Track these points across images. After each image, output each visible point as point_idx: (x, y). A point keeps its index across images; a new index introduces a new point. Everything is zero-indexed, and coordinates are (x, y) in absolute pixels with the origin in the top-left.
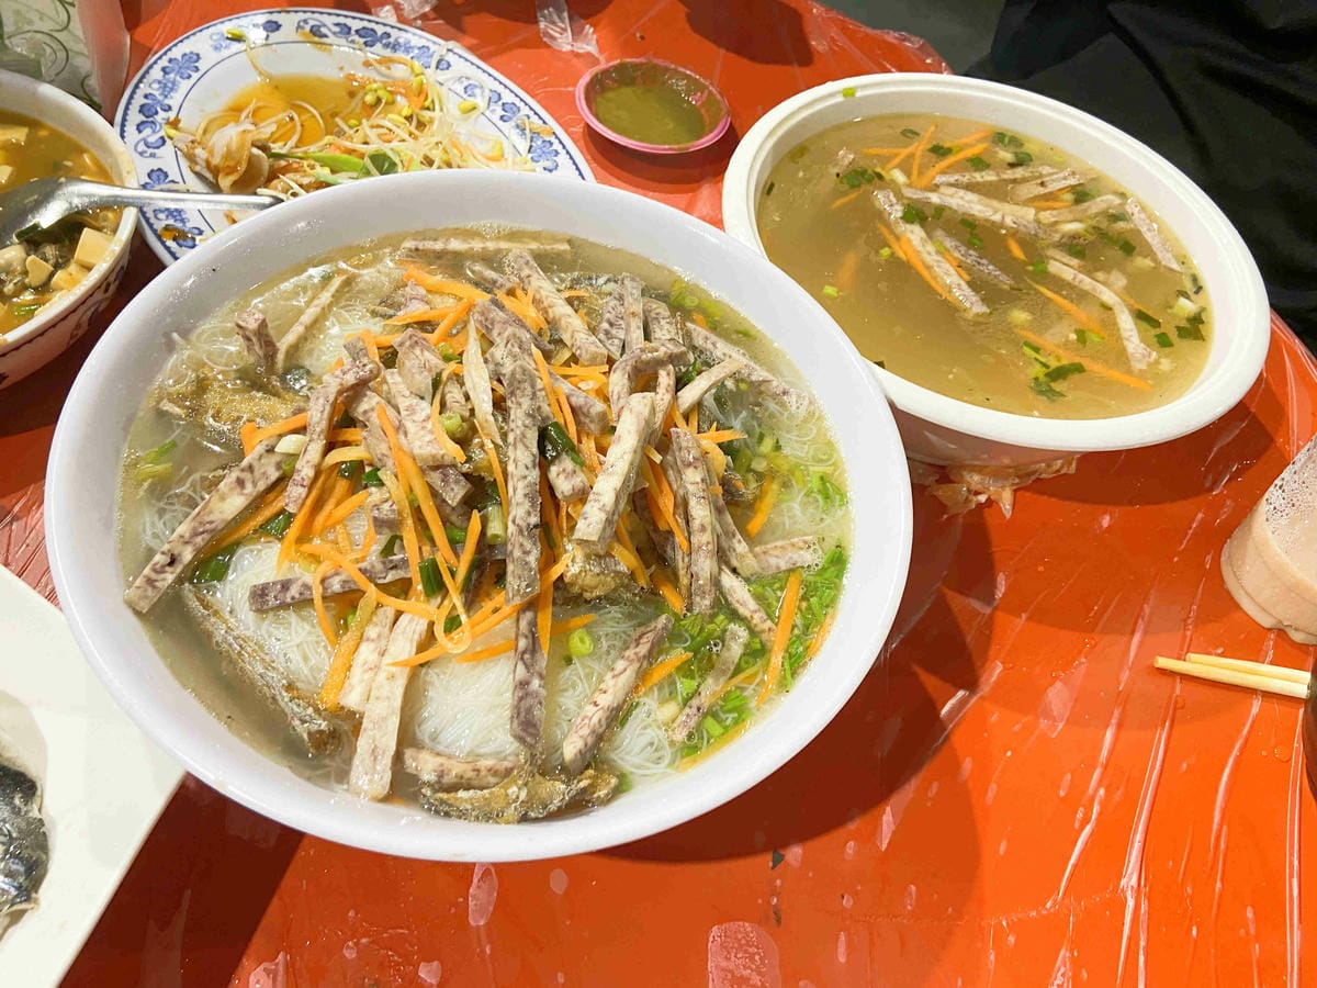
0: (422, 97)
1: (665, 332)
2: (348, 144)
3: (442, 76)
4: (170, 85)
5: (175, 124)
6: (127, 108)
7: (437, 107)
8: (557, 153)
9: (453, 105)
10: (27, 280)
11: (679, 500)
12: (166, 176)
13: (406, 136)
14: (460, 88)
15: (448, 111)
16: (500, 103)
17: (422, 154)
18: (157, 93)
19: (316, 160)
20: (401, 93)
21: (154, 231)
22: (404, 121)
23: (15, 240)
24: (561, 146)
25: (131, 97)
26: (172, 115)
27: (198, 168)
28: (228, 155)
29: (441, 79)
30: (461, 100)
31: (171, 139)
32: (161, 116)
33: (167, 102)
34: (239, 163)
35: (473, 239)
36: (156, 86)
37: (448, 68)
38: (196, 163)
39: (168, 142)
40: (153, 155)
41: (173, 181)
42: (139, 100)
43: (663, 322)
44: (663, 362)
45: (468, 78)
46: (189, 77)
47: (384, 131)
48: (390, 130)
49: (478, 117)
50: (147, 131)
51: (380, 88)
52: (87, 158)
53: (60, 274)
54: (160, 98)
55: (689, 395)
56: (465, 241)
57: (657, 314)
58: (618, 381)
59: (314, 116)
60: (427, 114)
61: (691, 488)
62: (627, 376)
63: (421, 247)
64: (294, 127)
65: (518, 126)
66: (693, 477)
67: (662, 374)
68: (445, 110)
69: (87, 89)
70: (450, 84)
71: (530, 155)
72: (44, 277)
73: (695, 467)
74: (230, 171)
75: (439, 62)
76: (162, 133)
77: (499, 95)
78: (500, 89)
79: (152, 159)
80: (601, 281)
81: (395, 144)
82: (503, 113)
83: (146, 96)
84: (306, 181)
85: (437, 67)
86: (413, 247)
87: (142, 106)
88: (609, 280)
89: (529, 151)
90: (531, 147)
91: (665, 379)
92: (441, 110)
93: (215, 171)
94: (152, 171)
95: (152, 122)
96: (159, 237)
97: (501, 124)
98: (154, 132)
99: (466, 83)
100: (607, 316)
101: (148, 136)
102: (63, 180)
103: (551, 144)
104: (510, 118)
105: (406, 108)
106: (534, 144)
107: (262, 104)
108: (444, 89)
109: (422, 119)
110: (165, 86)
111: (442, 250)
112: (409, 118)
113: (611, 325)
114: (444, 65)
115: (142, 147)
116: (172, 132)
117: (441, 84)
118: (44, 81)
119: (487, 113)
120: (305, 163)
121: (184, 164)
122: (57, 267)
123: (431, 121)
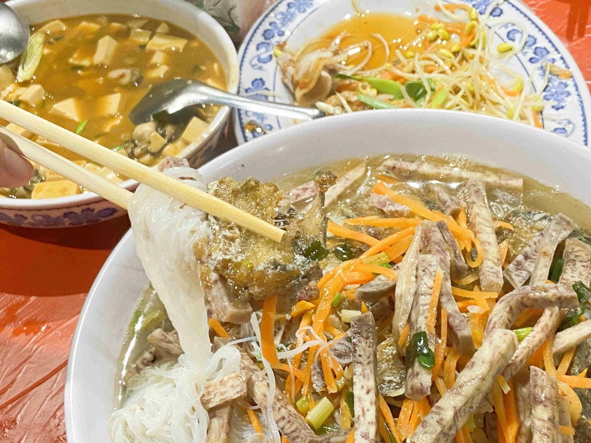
0: (470, 38)
1: (576, 274)
2: (398, 72)
3: (493, 21)
4: (289, 17)
5: (281, 46)
6: (255, 31)
7: (480, 47)
8: (569, 94)
9: (494, 45)
10: (149, 148)
11: (524, 430)
12: (263, 83)
13: (447, 68)
14: (503, 32)
15: (489, 51)
16: (534, 47)
17: (452, 84)
18: (278, 22)
19: (370, 83)
20: (456, 33)
21: (241, 123)
22: (451, 55)
23: (152, 119)
24: (574, 88)
25: (260, 24)
26: (283, 39)
27: (286, 81)
28: (306, 75)
29: (490, 24)
30: (502, 42)
31: (276, 56)
32: (277, 39)
33: (283, 29)
34: (311, 81)
35: (443, 166)
36: (279, 17)
37: (499, 15)
38: (286, 78)
39: (274, 59)
40: (260, 68)
41: (267, 89)
42: (266, 26)
43: (578, 264)
44: (551, 302)
45: (513, 25)
46: (304, 11)
47: (432, 63)
48: (436, 63)
49: (511, 57)
50: (263, 50)
51: (440, 28)
52: (216, 66)
53: (169, 147)
54: (279, 25)
55: (568, 337)
56: (436, 166)
57: (576, 256)
58: (500, 312)
59: (384, 47)
60: (471, 52)
61: (538, 423)
62: (508, 309)
63: (398, 166)
64: (367, 54)
65: (542, 68)
66: (541, 415)
67: (547, 312)
68: (487, 49)
69: (232, 16)
70: (496, 29)
71: (544, 94)
72: (159, 147)
73: (545, 406)
74: (304, 85)
75: (494, 10)
76: (271, 53)
77: (536, 40)
78: (538, 35)
79: (258, 71)
80: (537, 217)
81: (434, 75)
82: (534, 56)
83: (271, 24)
84: (354, 99)
85: (491, 14)
86: (392, 165)
87: (265, 31)
88: (545, 218)
89: (544, 90)
90: (547, 86)
91: (548, 318)
92: (483, 49)
93: (296, 84)
94: (256, 80)
95: (268, 44)
96: (243, 129)
97: (528, 65)
98: (267, 51)
99: (510, 28)
100: (527, 249)
101: (262, 54)
102: (190, 82)
103: (566, 86)
104: (538, 60)
105: (457, 45)
106: (550, 84)
107: (349, 35)
108: (492, 31)
109: (465, 55)
110: (286, 17)
111: (415, 171)
112: (456, 54)
113: (526, 257)
114: (498, 12)
115: (255, 61)
116: (279, 52)
117: (490, 28)
118: (205, 10)
119: (520, 55)
120: (360, 84)
121: (279, 76)
122: (170, 141)
123: (472, 57)
